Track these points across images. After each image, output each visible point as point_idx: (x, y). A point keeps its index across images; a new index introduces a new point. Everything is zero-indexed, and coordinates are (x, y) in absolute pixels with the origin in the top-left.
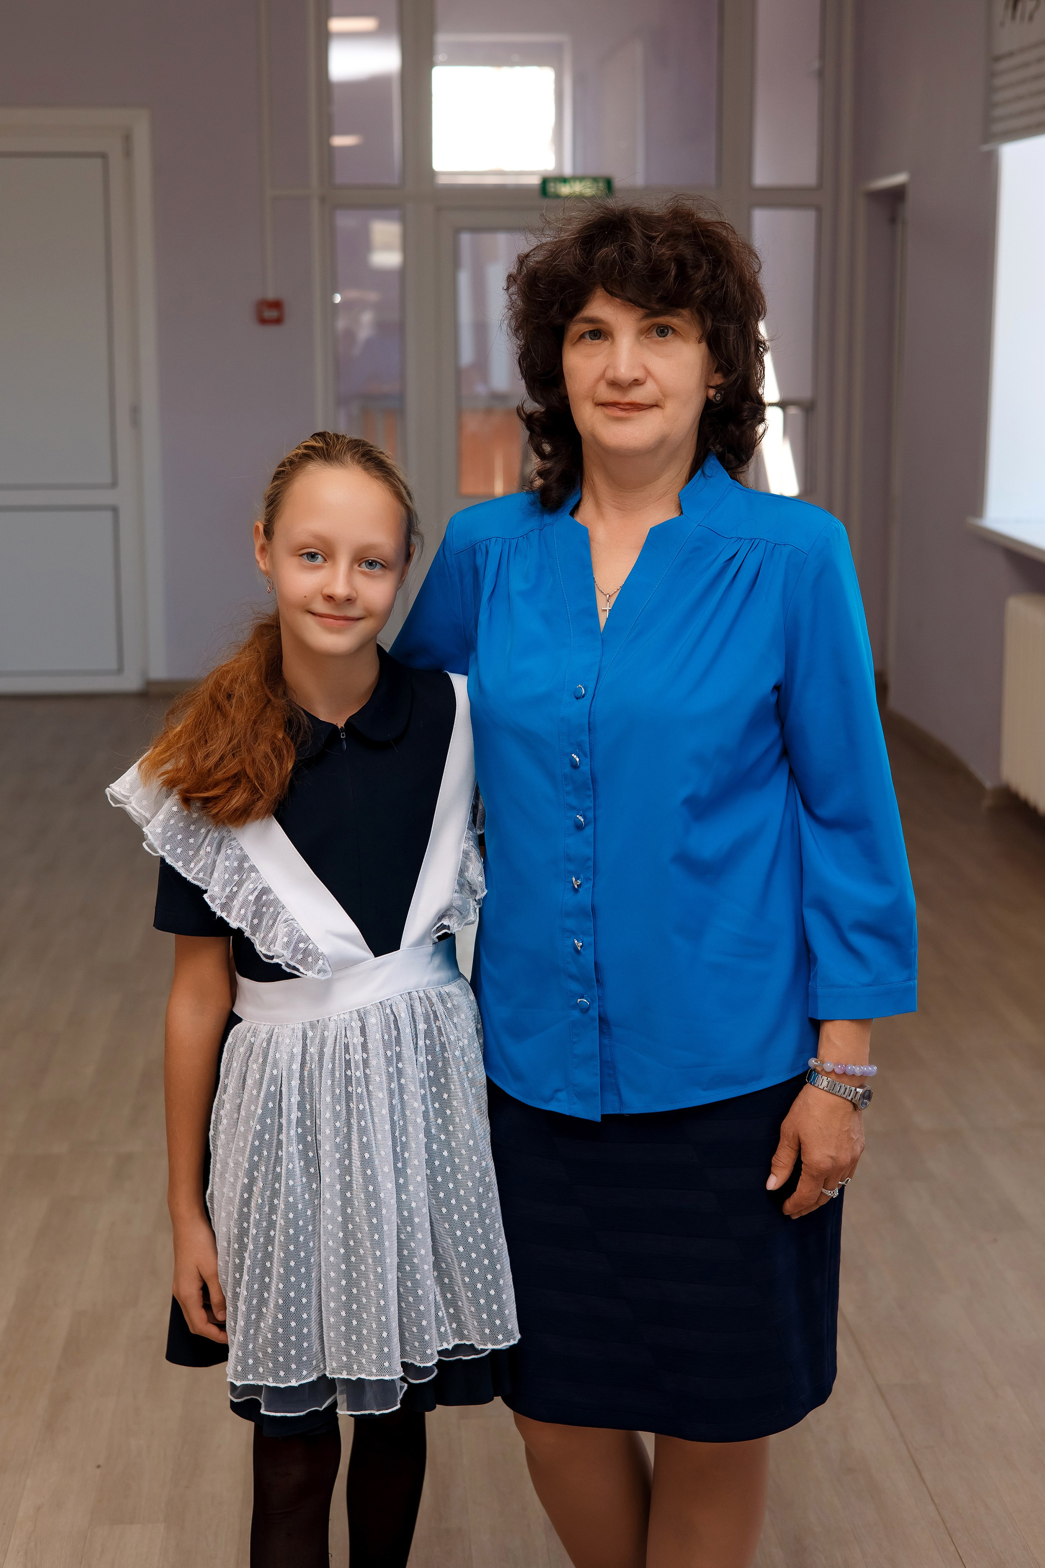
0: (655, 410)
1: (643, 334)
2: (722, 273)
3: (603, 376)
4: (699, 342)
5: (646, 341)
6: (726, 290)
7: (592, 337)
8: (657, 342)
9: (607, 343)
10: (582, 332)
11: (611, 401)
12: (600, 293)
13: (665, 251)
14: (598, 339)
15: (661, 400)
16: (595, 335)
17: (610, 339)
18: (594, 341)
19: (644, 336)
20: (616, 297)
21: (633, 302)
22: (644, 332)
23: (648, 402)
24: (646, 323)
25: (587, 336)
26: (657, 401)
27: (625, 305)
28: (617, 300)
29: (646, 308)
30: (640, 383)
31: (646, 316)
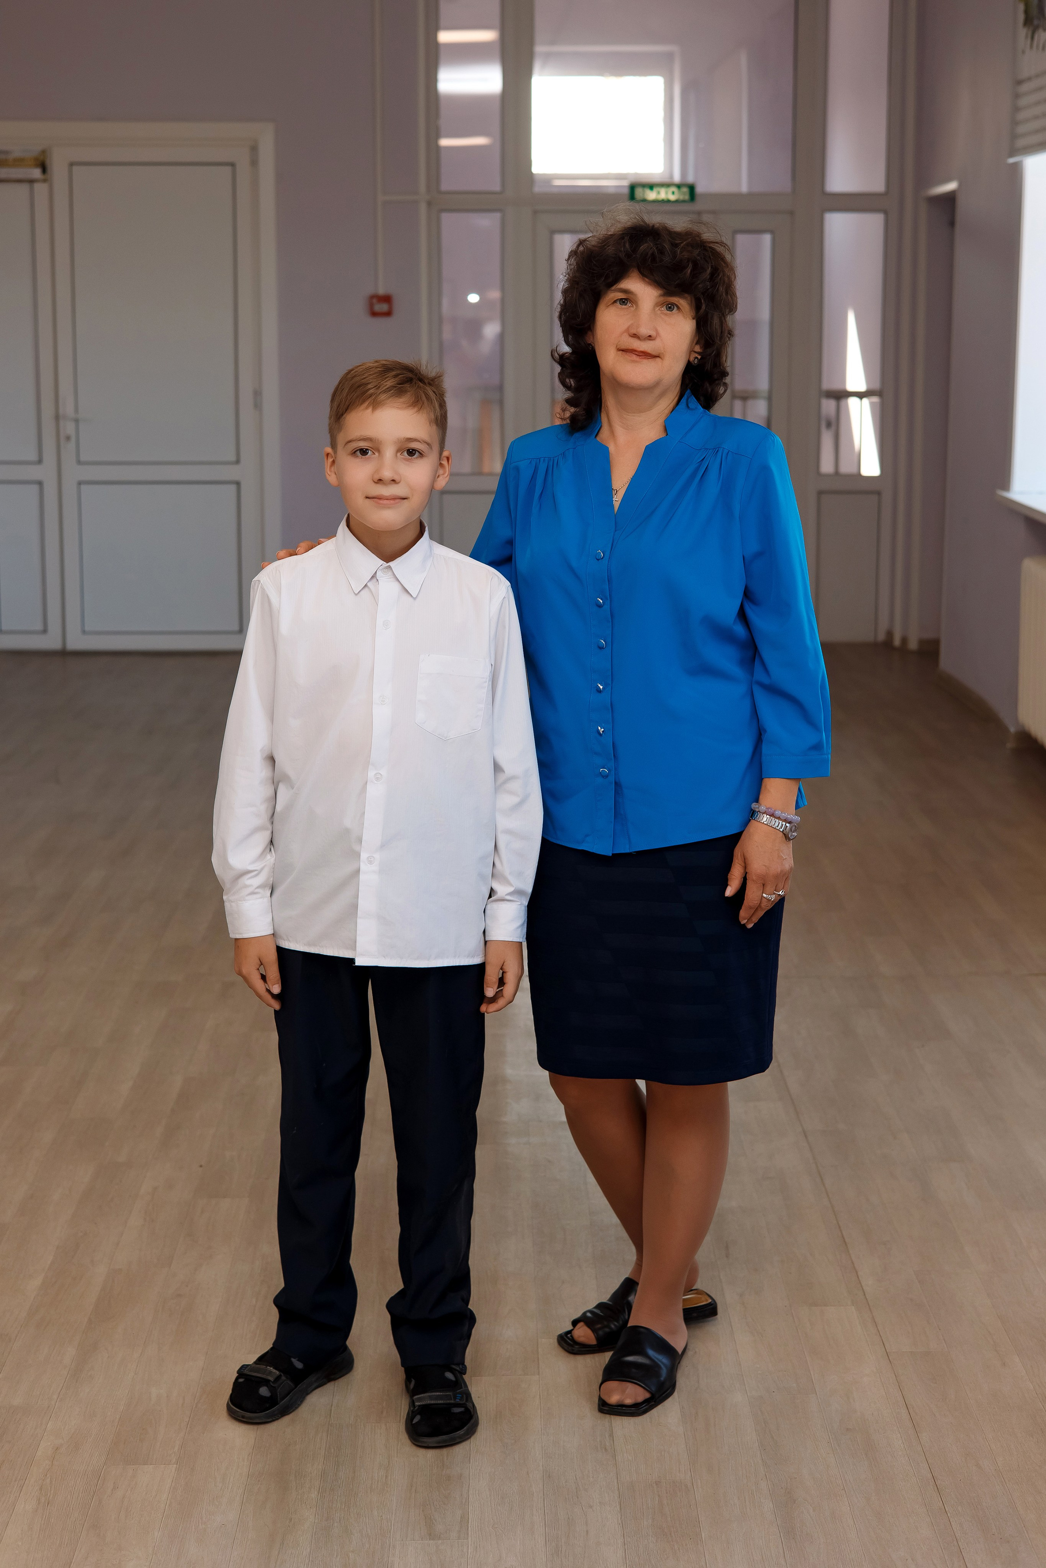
0: (658, 359)
1: (658, 307)
2: (718, 275)
3: (627, 330)
4: (693, 319)
5: (659, 312)
6: (718, 287)
7: (621, 303)
8: (666, 315)
9: (632, 308)
10: (615, 299)
11: (630, 348)
12: (635, 274)
13: (686, 255)
14: (626, 305)
15: (663, 353)
16: (624, 302)
17: (634, 306)
18: (623, 306)
19: (658, 308)
20: (646, 278)
21: (656, 283)
22: (658, 304)
23: (654, 353)
24: (662, 299)
25: (618, 302)
26: (659, 354)
27: (651, 285)
28: (647, 279)
29: (664, 288)
30: (651, 339)
31: (664, 295)
